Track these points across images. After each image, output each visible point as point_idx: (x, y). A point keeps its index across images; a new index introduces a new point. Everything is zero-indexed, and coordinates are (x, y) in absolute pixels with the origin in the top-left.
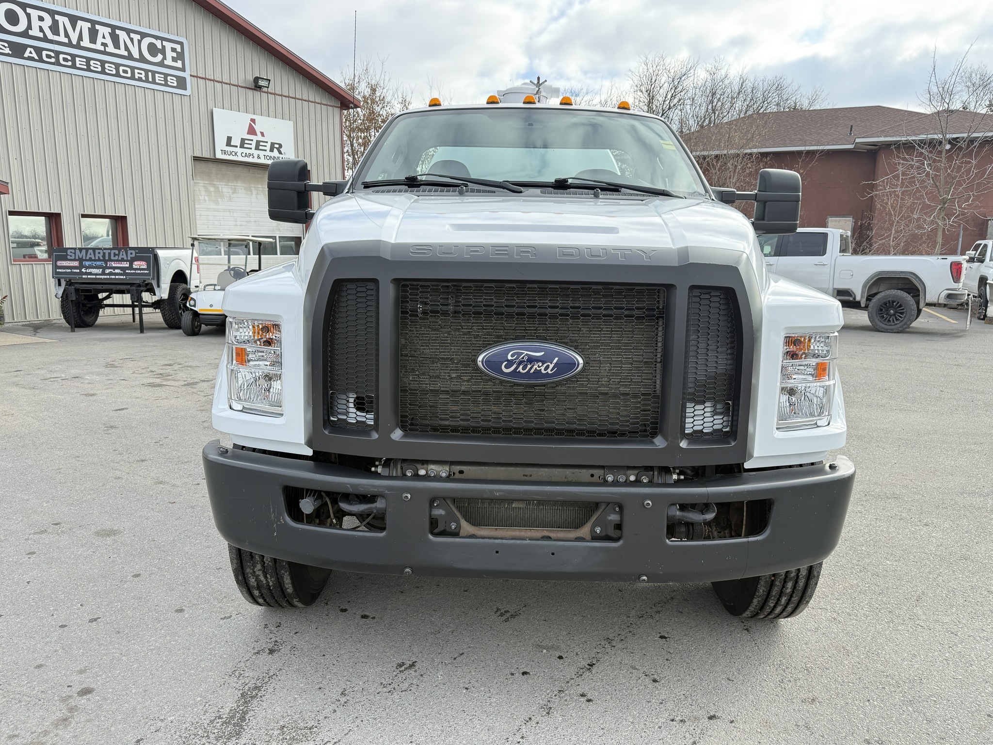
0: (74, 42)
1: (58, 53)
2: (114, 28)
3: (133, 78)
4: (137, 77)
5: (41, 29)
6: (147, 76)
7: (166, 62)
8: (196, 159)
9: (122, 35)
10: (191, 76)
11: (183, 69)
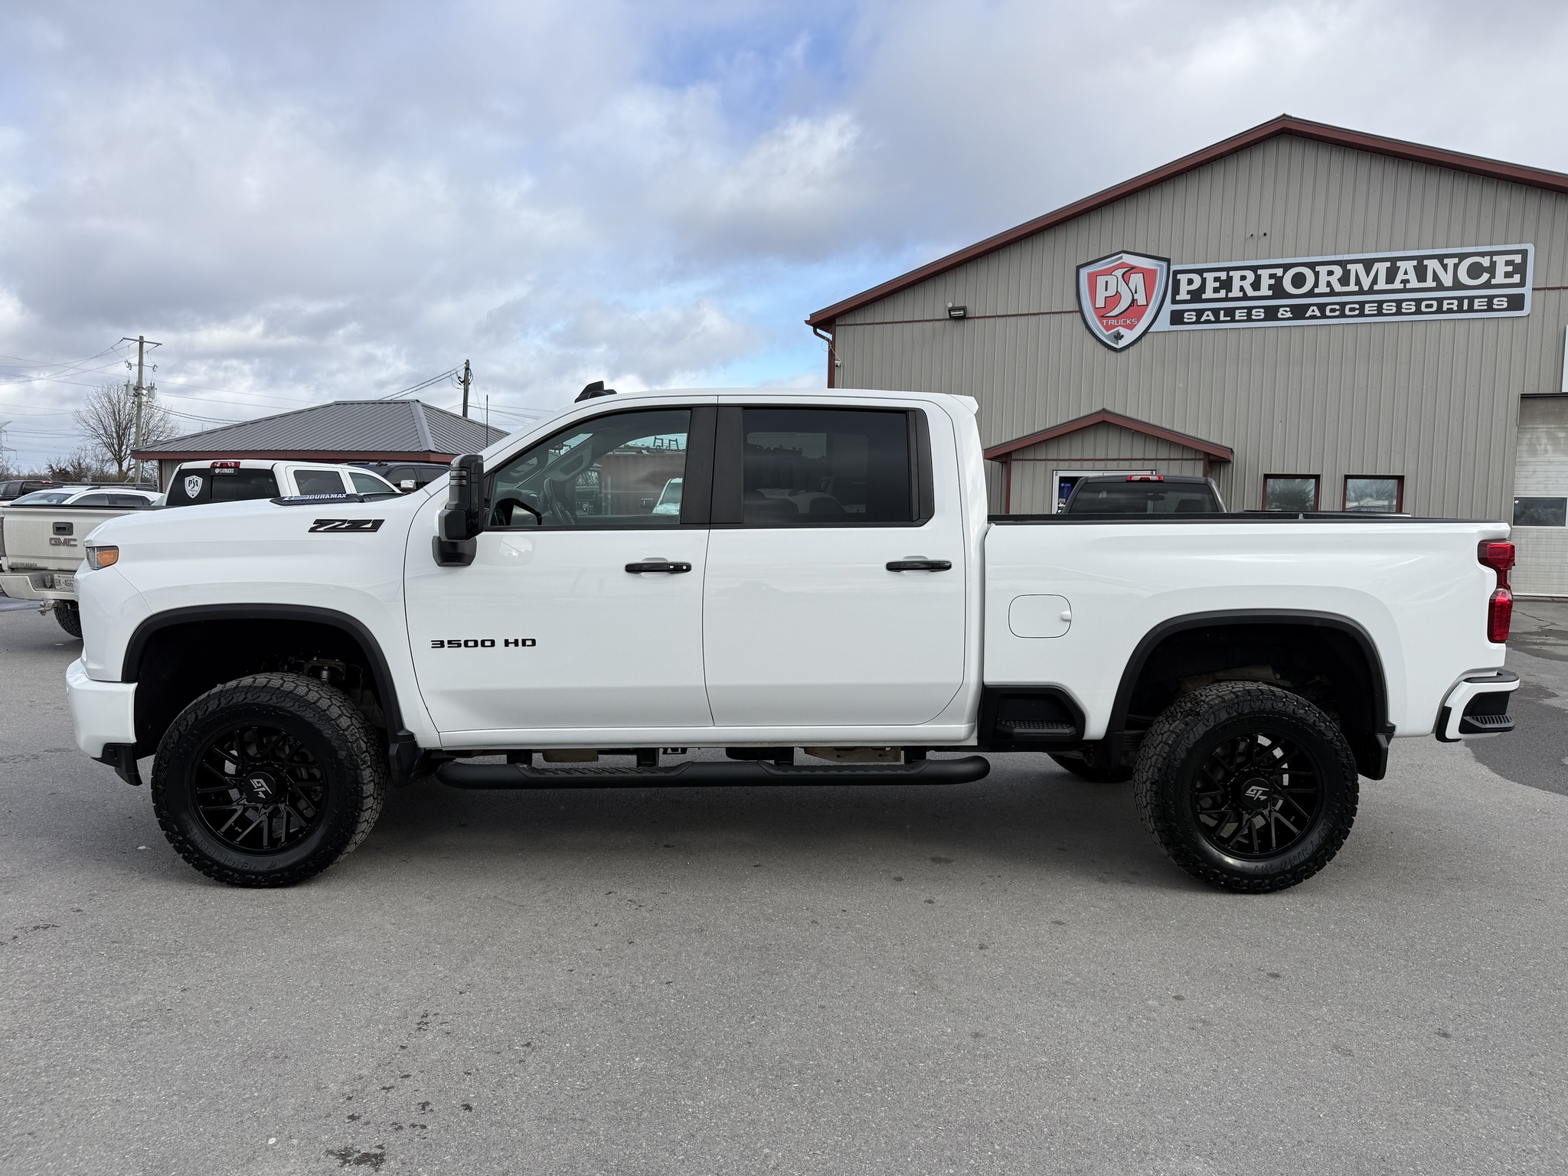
0: (1366, 288)
1: (1343, 305)
2: (1420, 259)
3: (1439, 311)
4: (1445, 309)
5: (1329, 284)
6: (1460, 305)
7: (1493, 282)
8: (1524, 397)
9: (1432, 265)
10: (1533, 289)
11: (1522, 284)
